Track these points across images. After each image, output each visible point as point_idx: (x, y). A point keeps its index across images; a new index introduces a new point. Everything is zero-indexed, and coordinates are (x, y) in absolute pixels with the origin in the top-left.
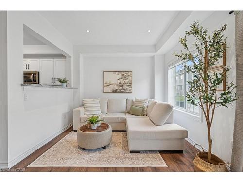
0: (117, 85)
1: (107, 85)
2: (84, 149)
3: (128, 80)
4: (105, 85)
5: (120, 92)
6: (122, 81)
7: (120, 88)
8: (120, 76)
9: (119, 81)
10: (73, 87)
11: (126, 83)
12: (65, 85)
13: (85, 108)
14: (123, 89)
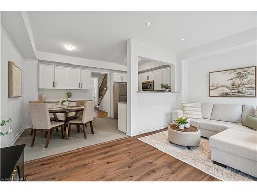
0: (228, 87)
1: (214, 87)
2: (171, 143)
3: (248, 79)
4: (211, 88)
5: (234, 95)
6: (237, 82)
7: (234, 91)
8: (233, 75)
9: (231, 81)
10: (176, 91)
11: (245, 83)
12: (167, 90)
13: (184, 110)
14: (239, 92)
